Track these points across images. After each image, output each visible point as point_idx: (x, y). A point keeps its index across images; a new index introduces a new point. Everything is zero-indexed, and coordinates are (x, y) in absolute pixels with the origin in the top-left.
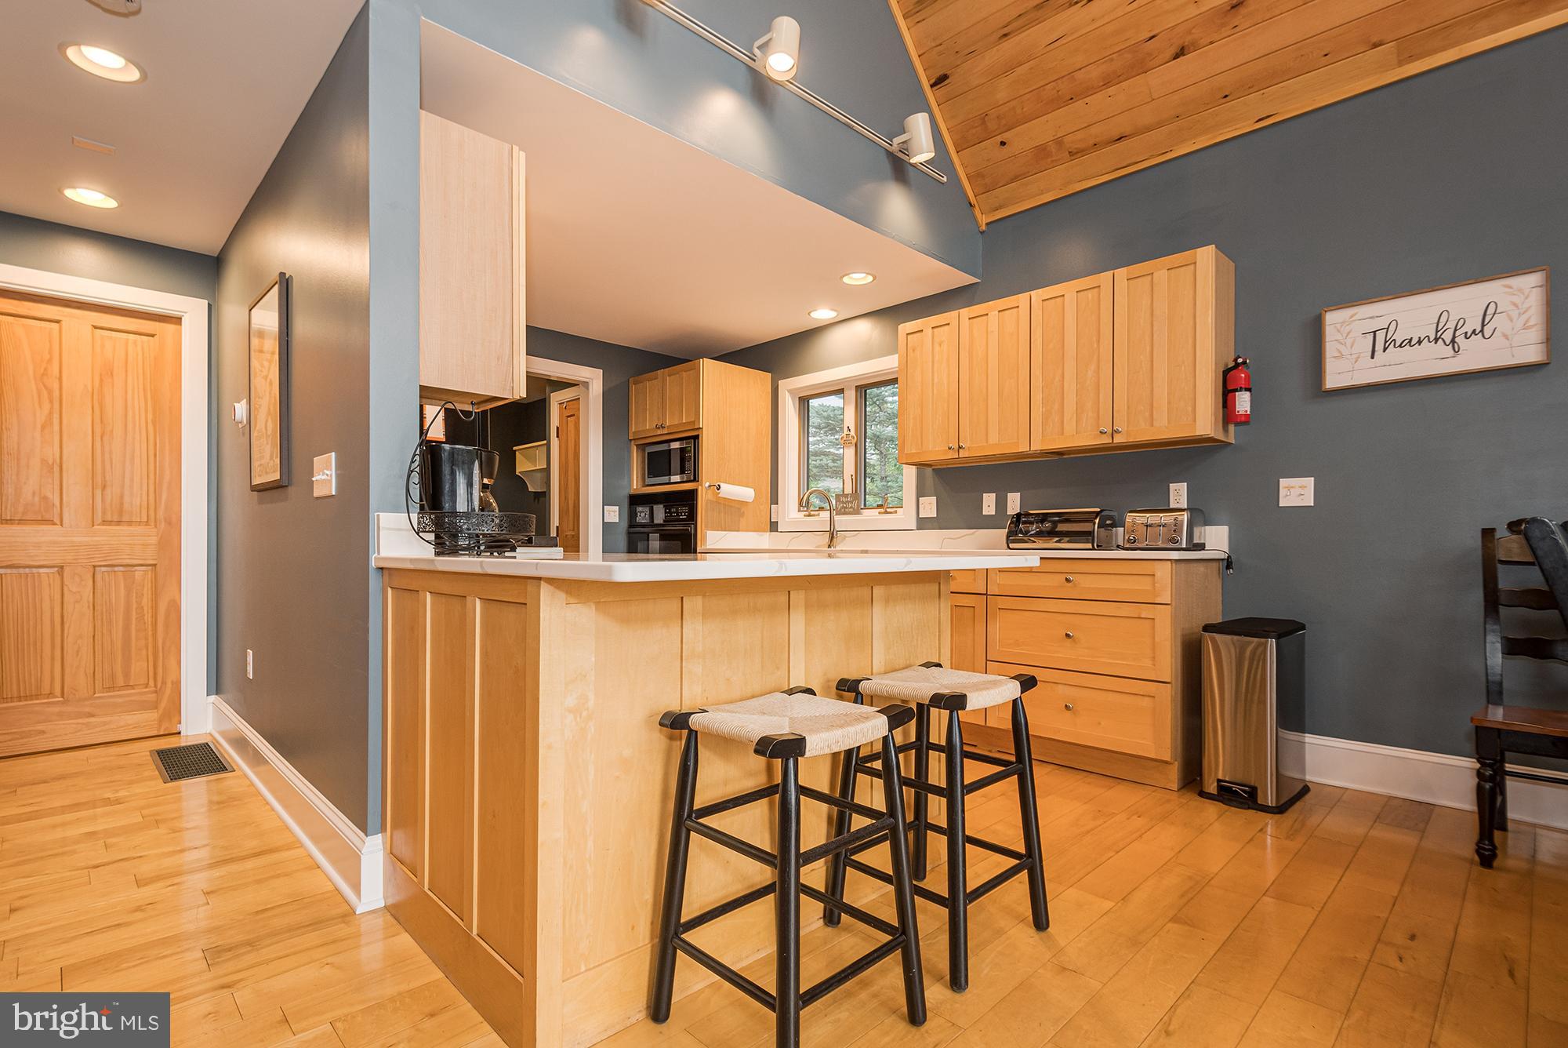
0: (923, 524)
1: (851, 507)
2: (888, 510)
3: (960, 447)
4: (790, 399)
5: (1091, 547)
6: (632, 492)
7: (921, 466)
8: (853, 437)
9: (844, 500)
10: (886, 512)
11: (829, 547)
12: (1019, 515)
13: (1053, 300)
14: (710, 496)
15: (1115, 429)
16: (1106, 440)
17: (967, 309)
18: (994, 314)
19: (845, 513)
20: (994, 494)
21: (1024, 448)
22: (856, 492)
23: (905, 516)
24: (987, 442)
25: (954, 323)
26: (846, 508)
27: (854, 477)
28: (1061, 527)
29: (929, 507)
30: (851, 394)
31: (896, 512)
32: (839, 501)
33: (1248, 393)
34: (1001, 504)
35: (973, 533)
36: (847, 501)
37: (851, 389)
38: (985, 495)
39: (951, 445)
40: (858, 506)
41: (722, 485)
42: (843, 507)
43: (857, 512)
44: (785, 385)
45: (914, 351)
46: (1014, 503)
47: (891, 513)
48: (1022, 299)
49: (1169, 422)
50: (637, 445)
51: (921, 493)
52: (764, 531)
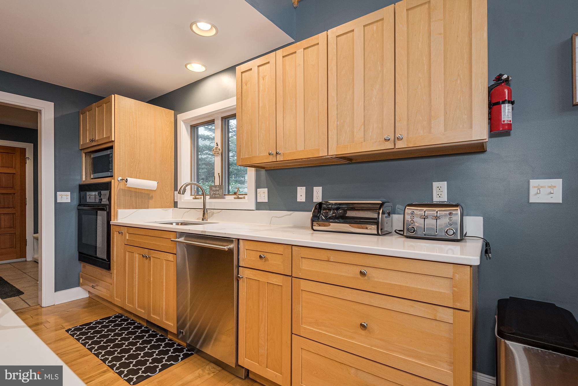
0: (260, 206)
1: (218, 194)
2: (240, 196)
3: (277, 153)
4: (184, 126)
5: (376, 233)
6: (82, 183)
7: (258, 167)
8: (219, 150)
9: (214, 189)
10: (238, 198)
11: (203, 220)
12: (320, 204)
13: (345, 36)
14: (122, 186)
15: (398, 135)
16: (389, 146)
17: (282, 49)
18: (300, 52)
19: (215, 198)
20: (305, 187)
21: (323, 153)
22: (222, 184)
23: (249, 202)
24: (296, 150)
25: (272, 61)
26: (215, 194)
27: (220, 175)
28: (350, 214)
29: (263, 195)
30: (218, 122)
31: (244, 198)
32: (212, 190)
33: (510, 105)
34: (309, 194)
35: (291, 214)
36: (216, 190)
37: (218, 119)
38: (299, 188)
39: (270, 152)
40: (222, 193)
41: (129, 179)
42: (214, 194)
43: (222, 197)
44: (181, 117)
45: (246, 84)
46: (318, 194)
47: (241, 198)
48: (321, 37)
49: (445, 130)
50: (86, 153)
51: (258, 186)
52: (170, 207)
